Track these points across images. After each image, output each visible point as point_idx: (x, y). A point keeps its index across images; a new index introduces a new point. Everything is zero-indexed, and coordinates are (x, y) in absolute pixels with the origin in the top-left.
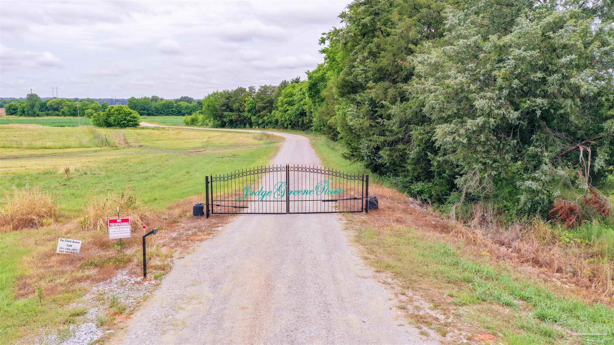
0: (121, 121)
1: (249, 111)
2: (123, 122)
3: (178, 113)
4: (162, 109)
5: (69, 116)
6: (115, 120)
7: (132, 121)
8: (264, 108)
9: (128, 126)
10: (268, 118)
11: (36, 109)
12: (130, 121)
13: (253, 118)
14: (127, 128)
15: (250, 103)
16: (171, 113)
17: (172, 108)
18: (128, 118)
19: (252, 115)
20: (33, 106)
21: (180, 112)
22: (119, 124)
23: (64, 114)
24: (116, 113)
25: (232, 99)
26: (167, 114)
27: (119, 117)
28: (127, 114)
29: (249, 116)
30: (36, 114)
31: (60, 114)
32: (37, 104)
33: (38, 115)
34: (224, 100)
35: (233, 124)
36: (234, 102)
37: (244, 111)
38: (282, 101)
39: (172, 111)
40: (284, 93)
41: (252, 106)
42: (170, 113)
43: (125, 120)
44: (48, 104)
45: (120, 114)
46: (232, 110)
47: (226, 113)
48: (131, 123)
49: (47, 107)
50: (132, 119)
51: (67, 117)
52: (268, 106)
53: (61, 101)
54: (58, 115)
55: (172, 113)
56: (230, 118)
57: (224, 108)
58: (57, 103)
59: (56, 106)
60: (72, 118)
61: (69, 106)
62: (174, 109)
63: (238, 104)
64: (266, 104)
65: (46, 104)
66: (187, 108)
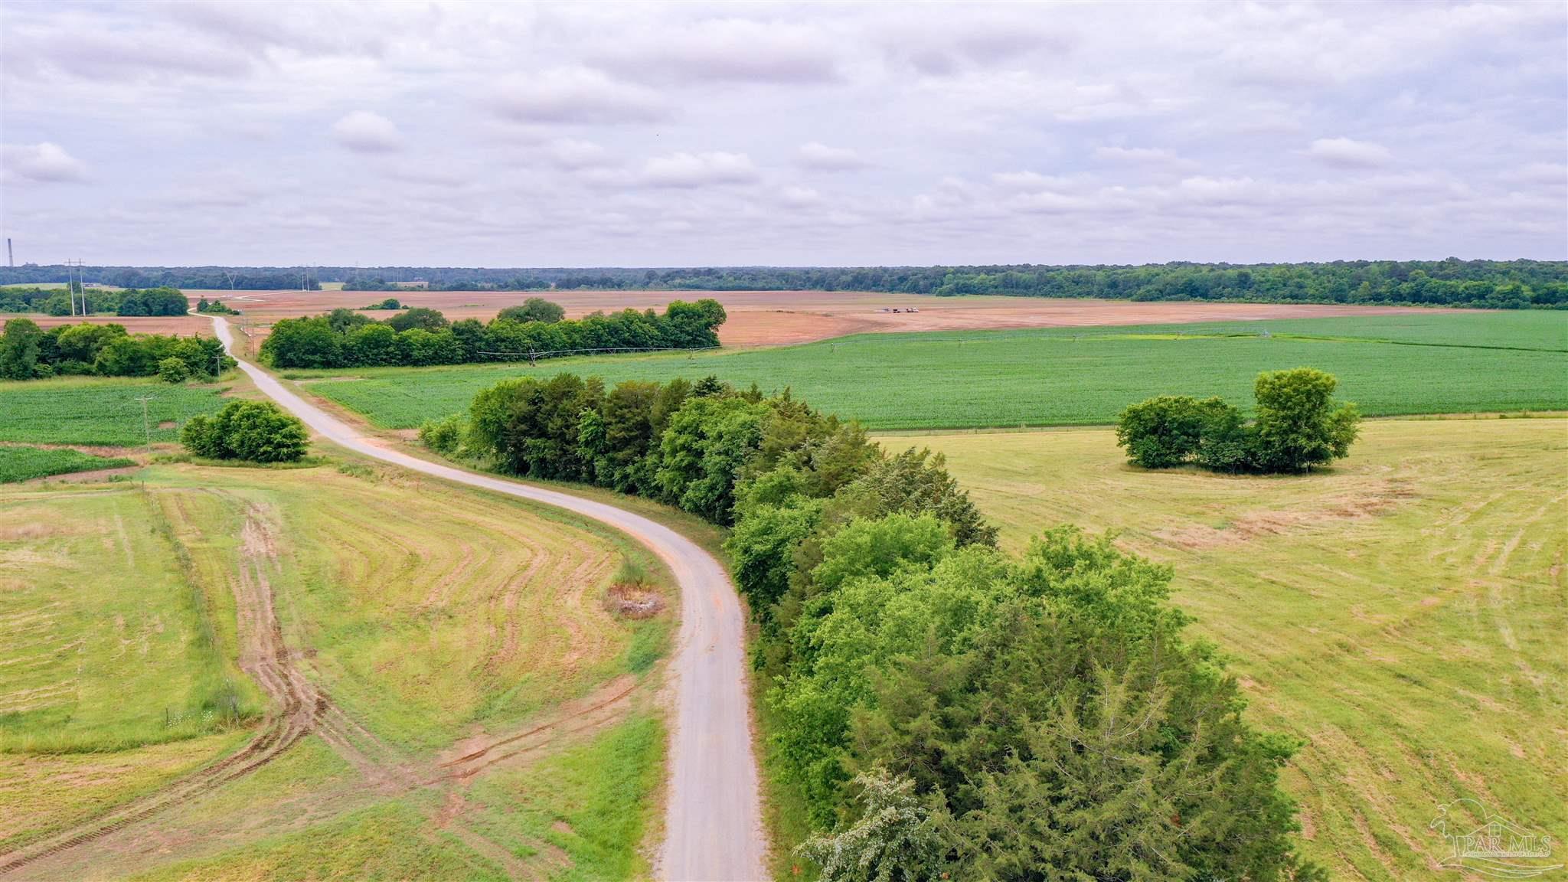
0: (259, 446)
1: (587, 443)
2: (265, 448)
3: (401, 360)
4: (360, 350)
5: (118, 375)
6: (242, 444)
7: (288, 446)
8: (626, 442)
9: (277, 458)
10: (637, 471)
11: (30, 358)
12: (280, 445)
13: (600, 463)
14: (274, 464)
15: (590, 424)
16: (385, 360)
17: (388, 346)
18: (277, 438)
19: (596, 453)
20: (22, 351)
21: (408, 356)
22: (251, 453)
23: (104, 371)
24: (245, 423)
25: (545, 408)
26: (375, 363)
27: (254, 434)
28: (273, 427)
29: (588, 457)
30: (30, 371)
31: (94, 367)
32: (33, 342)
33: (36, 375)
34: (523, 407)
35: (546, 472)
36: (550, 414)
37: (574, 441)
38: (672, 441)
39: (387, 353)
40: (679, 422)
41: (597, 433)
42: (382, 359)
43: (269, 442)
44: (60, 339)
45: (254, 427)
46: (543, 434)
47: (529, 441)
48: (285, 450)
49: (58, 348)
50: (288, 442)
51: (113, 380)
52: (636, 437)
53: (94, 331)
54: (87, 373)
55: (388, 361)
56: (541, 455)
57: (523, 427)
58: (86, 338)
59: (81, 345)
60: (124, 380)
61: (117, 349)
62: (391, 349)
63: (559, 422)
64: (632, 431)
65: (55, 338)
66: (426, 345)
